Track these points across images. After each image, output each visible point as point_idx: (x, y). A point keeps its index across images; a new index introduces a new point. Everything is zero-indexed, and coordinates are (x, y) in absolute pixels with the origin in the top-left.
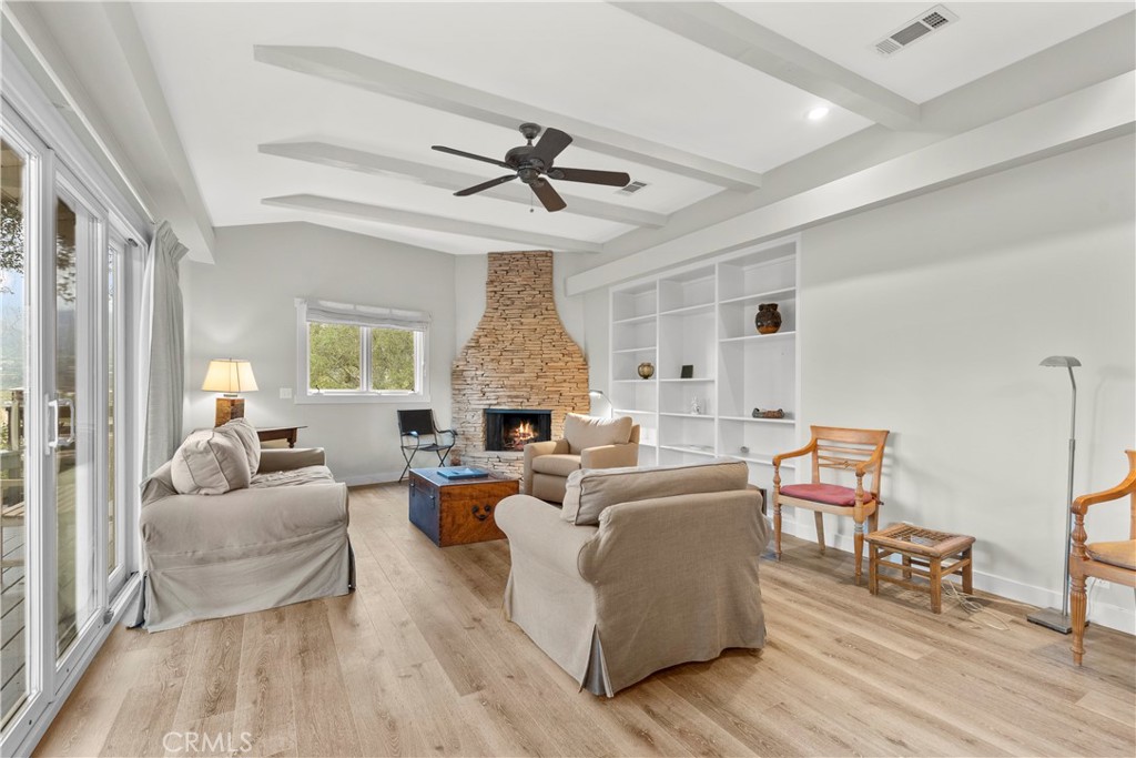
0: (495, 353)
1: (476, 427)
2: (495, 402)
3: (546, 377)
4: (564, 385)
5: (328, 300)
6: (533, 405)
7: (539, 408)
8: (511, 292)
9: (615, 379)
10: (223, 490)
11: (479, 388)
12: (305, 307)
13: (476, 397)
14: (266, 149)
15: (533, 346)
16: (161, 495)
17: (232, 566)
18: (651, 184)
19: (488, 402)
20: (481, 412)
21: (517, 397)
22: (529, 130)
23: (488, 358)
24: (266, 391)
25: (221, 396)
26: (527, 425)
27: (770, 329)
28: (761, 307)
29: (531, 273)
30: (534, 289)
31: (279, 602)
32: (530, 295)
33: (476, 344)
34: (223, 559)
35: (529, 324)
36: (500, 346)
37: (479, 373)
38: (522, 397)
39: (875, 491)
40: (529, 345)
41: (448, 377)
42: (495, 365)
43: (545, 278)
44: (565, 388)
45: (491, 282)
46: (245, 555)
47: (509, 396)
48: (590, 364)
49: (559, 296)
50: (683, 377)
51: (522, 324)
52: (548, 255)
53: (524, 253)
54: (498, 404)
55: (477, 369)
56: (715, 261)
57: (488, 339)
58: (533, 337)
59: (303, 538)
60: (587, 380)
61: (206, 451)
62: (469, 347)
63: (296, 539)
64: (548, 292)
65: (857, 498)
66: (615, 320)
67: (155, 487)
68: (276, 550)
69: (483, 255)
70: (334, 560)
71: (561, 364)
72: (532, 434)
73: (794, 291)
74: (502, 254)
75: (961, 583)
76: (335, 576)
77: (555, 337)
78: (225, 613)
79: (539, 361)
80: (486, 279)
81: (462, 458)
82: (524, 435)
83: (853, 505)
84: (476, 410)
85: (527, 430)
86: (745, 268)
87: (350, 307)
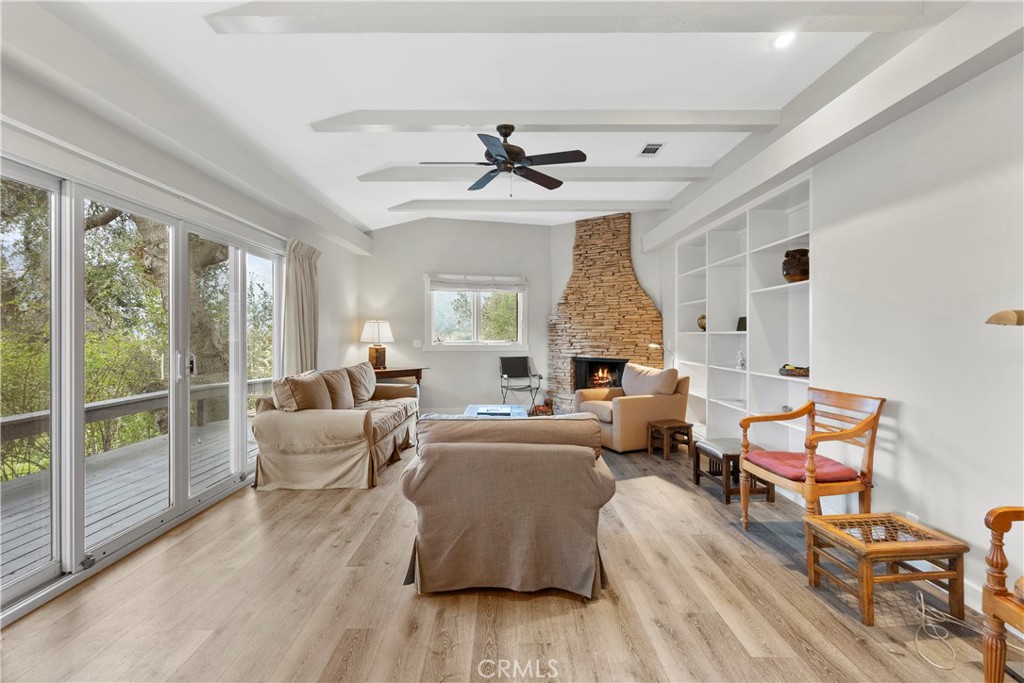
0: (580, 308)
1: (566, 371)
2: (580, 351)
3: (622, 329)
4: (639, 336)
5: (445, 273)
6: (611, 354)
7: (617, 357)
8: (592, 254)
9: (680, 331)
10: (294, 409)
11: (568, 339)
12: (429, 280)
13: (565, 347)
14: (362, 178)
15: (612, 301)
16: (265, 409)
17: (300, 458)
18: (666, 144)
19: (575, 351)
20: (569, 360)
21: (598, 347)
22: (504, 131)
23: (574, 313)
24: (398, 341)
25: (372, 346)
26: (606, 371)
27: (798, 277)
28: (788, 254)
29: (609, 235)
30: (612, 249)
31: (326, 486)
32: (609, 255)
33: (566, 302)
34: (294, 453)
35: (608, 281)
36: (585, 302)
37: (568, 326)
38: (603, 347)
39: (865, 470)
40: (609, 300)
41: (544, 329)
42: (579, 319)
43: (623, 239)
44: (640, 339)
45: (577, 247)
46: (306, 452)
47: (591, 346)
48: (664, 316)
49: (636, 254)
50: (738, 329)
51: (602, 281)
52: (627, 217)
53: (604, 218)
54: (582, 353)
55: (566, 323)
56: (746, 208)
57: (574, 297)
58: (612, 292)
59: (338, 445)
60: (662, 331)
61: (284, 384)
62: (560, 304)
63: (334, 446)
64: (627, 251)
65: (807, 474)
66: (680, 273)
67: (262, 404)
68: (323, 451)
69: (571, 224)
70: (359, 464)
71: (637, 317)
72: (610, 377)
73: (808, 235)
74: (587, 221)
75: (946, 600)
76: (360, 475)
77: (631, 292)
78: (297, 487)
79: (617, 314)
80: (572, 244)
81: (554, 399)
82: (602, 378)
83: (804, 481)
84: (565, 358)
85: (605, 375)
86: (788, 211)
87: (461, 277)
